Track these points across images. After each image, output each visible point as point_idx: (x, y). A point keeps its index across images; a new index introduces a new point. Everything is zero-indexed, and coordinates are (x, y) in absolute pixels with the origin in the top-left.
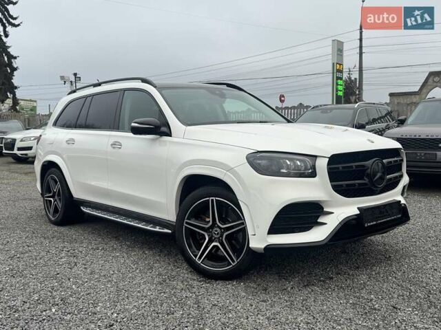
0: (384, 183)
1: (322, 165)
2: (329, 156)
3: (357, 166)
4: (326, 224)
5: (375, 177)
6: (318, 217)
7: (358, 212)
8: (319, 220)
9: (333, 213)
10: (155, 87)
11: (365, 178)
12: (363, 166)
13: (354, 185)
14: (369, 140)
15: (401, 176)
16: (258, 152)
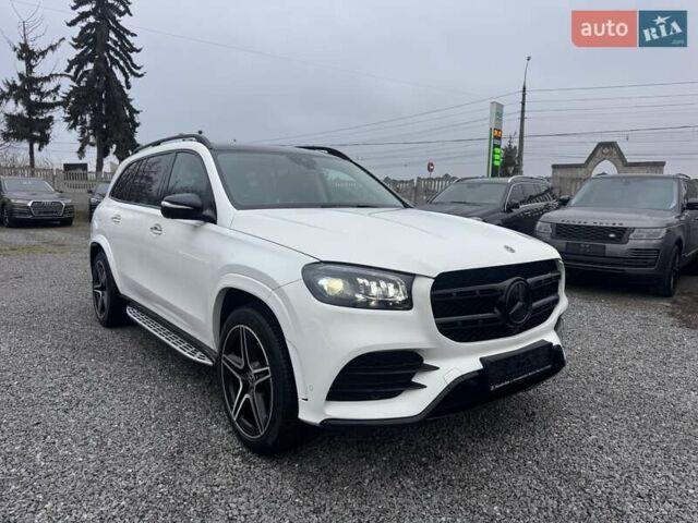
0: (528, 317)
1: (423, 289)
2: (435, 276)
3: (482, 291)
4: (423, 387)
5: (512, 308)
6: (412, 375)
7: (480, 366)
8: (415, 380)
9: (438, 368)
10: (210, 149)
11: (496, 311)
12: (493, 290)
13: (475, 321)
14: (507, 247)
15: (556, 301)
16: (321, 262)
